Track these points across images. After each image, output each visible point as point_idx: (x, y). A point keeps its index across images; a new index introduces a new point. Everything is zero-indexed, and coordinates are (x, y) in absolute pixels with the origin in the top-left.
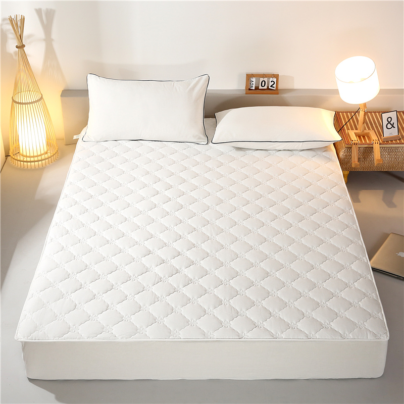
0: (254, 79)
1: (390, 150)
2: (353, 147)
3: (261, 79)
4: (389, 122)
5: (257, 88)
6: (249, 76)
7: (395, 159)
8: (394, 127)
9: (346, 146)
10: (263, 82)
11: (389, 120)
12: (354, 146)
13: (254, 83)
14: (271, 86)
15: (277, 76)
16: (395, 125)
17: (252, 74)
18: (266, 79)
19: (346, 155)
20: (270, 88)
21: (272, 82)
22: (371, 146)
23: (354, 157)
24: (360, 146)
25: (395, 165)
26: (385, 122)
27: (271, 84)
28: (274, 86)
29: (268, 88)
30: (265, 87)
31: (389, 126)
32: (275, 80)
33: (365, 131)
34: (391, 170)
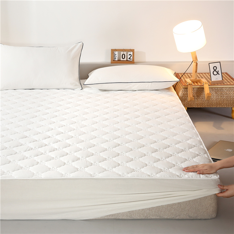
0: (116, 53)
1: (217, 90)
2: (188, 88)
3: (122, 53)
4: (215, 70)
5: (119, 60)
6: (113, 51)
7: (221, 97)
8: (219, 74)
9: (184, 87)
10: (124, 55)
11: (215, 68)
12: (189, 86)
13: (117, 55)
14: (129, 59)
15: (133, 51)
16: (220, 72)
17: (115, 49)
18: (125, 53)
19: (184, 94)
20: (128, 60)
21: (129, 55)
22: (202, 87)
23: (190, 95)
24: (194, 87)
25: (221, 102)
26: (212, 70)
27: (129, 57)
28: (131, 58)
29: (127, 60)
30: (125, 59)
31: (215, 73)
32: (131, 53)
33: (198, 79)
34: (219, 106)
